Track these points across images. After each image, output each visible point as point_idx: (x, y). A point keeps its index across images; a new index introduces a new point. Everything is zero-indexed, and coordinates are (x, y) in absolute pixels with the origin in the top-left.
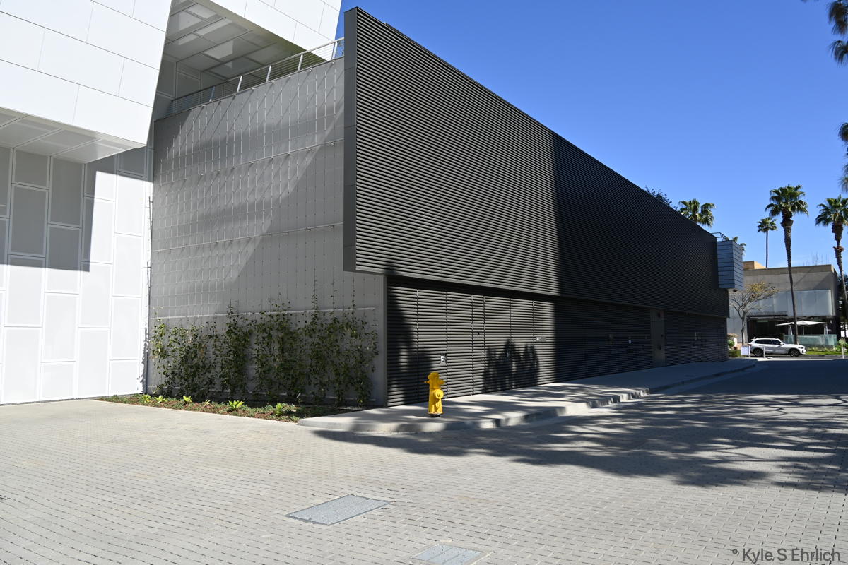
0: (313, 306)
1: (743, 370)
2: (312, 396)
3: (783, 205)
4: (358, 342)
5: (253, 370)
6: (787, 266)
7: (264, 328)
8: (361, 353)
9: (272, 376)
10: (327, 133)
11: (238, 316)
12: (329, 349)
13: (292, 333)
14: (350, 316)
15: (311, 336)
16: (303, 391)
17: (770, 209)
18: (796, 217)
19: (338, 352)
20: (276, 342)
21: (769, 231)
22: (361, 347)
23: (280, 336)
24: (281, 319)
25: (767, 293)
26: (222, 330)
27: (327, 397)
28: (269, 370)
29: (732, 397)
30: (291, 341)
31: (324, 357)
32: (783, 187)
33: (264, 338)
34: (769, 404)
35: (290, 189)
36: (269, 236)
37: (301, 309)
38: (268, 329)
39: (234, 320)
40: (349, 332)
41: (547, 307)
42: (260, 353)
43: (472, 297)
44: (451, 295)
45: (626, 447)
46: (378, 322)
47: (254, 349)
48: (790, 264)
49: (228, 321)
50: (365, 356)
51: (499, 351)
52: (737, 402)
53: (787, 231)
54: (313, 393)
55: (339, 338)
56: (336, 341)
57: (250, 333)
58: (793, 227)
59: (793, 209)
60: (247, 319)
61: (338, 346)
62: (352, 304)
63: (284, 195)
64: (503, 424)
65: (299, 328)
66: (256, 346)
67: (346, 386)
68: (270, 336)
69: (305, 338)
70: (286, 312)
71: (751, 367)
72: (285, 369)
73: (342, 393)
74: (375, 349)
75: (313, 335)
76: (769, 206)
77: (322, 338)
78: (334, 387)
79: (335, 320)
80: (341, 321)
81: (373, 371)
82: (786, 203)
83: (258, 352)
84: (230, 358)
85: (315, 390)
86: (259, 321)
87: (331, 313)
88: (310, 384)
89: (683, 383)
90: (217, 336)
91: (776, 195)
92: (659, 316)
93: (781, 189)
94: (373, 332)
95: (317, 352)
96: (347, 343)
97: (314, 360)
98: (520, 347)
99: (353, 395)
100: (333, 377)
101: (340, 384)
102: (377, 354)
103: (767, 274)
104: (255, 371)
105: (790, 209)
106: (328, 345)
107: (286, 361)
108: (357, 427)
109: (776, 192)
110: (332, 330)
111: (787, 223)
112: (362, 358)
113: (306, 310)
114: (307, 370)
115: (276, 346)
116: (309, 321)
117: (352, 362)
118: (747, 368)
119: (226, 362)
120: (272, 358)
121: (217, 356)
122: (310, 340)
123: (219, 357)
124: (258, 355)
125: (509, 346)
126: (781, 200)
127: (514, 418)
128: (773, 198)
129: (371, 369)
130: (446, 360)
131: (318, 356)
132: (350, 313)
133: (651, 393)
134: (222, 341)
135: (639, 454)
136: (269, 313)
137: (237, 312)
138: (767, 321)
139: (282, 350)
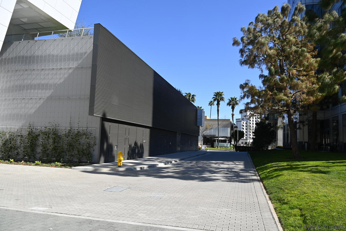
0: (69, 126)
1: (204, 154)
2: (67, 160)
3: (218, 98)
4: (88, 140)
5: (39, 150)
6: (217, 119)
7: (46, 134)
8: (89, 144)
9: (48, 152)
11: (33, 128)
12: (75, 143)
13: (59, 136)
14: (85, 131)
15: (67, 137)
16: (63, 158)
17: (213, 99)
18: (221, 102)
19: (80, 144)
20: (52, 139)
21: (212, 106)
22: (89, 142)
23: (54, 137)
24: (54, 130)
25: (210, 128)
26: (25, 133)
27: (73, 160)
28: (48, 150)
29: (205, 162)
30: (59, 139)
31: (73, 145)
32: (218, 92)
33: (45, 137)
34: (215, 164)
35: (62, 81)
36: (50, 98)
37: (64, 127)
38: (48, 134)
39: (31, 130)
40: (84, 137)
41: (148, 130)
42: (44, 143)
43: (126, 126)
44: (120, 125)
45: (183, 174)
46: (97, 134)
47: (40, 141)
48: (218, 118)
49: (29, 130)
50: (90, 145)
51: (133, 145)
52: (206, 163)
53: (218, 107)
54: (68, 159)
55: (80, 138)
56: (79, 140)
57: (39, 135)
58: (220, 106)
59: (220, 99)
60: (37, 130)
61: (79, 142)
62: (86, 127)
63: (58, 83)
64: (143, 169)
65: (63, 134)
66: (42, 140)
67: (82, 156)
68: (49, 137)
69: (65, 138)
70: (56, 128)
71: (206, 153)
72: (55, 149)
73: (80, 159)
74: (95, 143)
75: (69, 137)
76: (213, 98)
77: (73, 138)
78: (77, 157)
79: (78, 132)
80: (81, 132)
81: (94, 151)
82: (218, 97)
83: (42, 142)
84: (29, 145)
85: (69, 158)
86: (43, 131)
87: (77, 129)
88: (66, 155)
89: (188, 158)
90: (22, 136)
91: (215, 94)
92: (179, 135)
93: (217, 92)
94: (94, 137)
95: (70, 143)
96: (83, 140)
97: (69, 146)
98: (139, 144)
99: (84, 159)
100: (76, 153)
101: (80, 155)
102: (96, 145)
103: (211, 121)
104: (40, 150)
105: (219, 100)
106: (75, 141)
107: (55, 146)
108: (96, 170)
109: (216, 93)
110: (77, 136)
111: (218, 104)
112: (89, 146)
113: (66, 127)
114: (66, 150)
115: (51, 141)
116: (67, 131)
117: (85, 147)
118: (205, 154)
119: (26, 146)
120: (49, 145)
121: (22, 144)
122: (67, 139)
123: (23, 144)
124: (43, 144)
125: (136, 144)
126: (217, 96)
127: (145, 167)
128: (214, 95)
129: (93, 150)
130: (117, 148)
131: (70, 145)
132: (86, 130)
133: (180, 161)
134: (25, 138)
135: (188, 176)
136: (48, 128)
137: (33, 126)
138: (209, 137)
139: (54, 142)
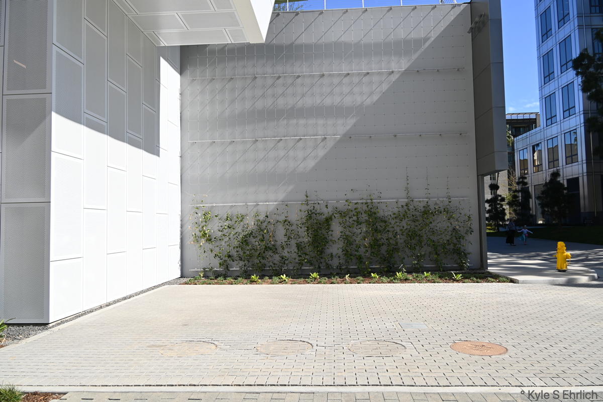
0: (406, 196)
10: (415, 57)
11: (318, 204)
13: (382, 218)
14: (446, 204)
24: (370, 206)
26: (296, 215)
39: (313, 207)
47: (337, 229)
49: (305, 208)
57: (332, 217)
62: (447, 195)
83: (344, 233)
90: (288, 221)
96: (441, 223)
102: (473, 231)
113: (396, 199)
137: (319, 200)
